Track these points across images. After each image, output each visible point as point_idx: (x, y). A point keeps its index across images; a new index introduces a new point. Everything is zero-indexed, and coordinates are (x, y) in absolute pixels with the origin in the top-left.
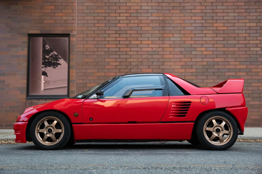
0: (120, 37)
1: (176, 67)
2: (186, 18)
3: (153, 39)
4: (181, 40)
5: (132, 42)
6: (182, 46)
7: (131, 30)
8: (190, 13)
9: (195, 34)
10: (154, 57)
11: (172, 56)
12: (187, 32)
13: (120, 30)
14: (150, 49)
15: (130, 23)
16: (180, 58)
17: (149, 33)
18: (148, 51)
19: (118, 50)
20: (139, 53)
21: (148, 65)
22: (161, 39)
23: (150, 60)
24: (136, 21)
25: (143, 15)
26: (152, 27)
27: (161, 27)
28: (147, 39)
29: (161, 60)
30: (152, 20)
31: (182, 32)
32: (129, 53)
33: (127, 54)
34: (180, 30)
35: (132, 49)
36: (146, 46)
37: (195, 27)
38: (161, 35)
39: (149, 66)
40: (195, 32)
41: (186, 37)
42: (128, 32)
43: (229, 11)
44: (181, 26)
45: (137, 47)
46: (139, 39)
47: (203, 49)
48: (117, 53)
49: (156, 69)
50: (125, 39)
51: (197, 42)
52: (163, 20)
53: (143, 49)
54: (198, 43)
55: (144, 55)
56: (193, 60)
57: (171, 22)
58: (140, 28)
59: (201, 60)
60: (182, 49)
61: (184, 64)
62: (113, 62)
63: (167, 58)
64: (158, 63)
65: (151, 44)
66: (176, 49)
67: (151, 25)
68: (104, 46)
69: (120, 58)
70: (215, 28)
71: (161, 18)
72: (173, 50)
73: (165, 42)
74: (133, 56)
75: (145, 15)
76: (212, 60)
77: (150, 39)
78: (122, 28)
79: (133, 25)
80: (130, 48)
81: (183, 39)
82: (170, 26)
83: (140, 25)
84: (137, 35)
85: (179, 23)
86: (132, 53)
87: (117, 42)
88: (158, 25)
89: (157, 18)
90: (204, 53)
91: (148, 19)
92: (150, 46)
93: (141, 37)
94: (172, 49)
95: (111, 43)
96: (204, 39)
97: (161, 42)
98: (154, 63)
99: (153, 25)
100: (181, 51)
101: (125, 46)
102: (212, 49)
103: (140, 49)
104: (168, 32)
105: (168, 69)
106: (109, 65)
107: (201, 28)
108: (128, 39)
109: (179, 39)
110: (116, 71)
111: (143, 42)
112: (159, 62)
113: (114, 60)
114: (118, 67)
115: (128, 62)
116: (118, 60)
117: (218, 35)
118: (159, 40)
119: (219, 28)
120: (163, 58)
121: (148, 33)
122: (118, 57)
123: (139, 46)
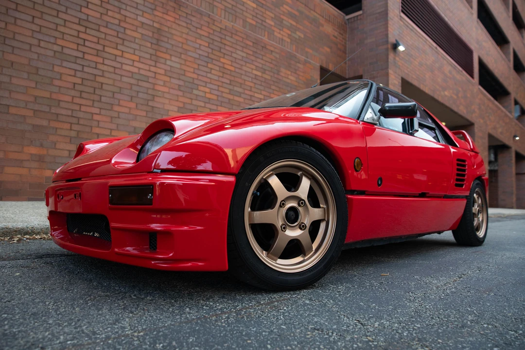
0: (85, 33)
1: (171, 108)
2: (189, 38)
3: (142, 54)
4: (180, 69)
5: (107, 49)
6: (182, 77)
7: (107, 27)
8: (195, 32)
9: (199, 65)
10: (140, 83)
11: (166, 90)
12: (190, 59)
13: (87, 20)
14: (136, 70)
15: (107, 15)
16: (178, 96)
17: (137, 43)
18: (132, 73)
19: (80, 55)
20: (117, 71)
21: (130, 95)
22: (153, 58)
23: (134, 88)
24: (117, 16)
25: (128, 8)
26: (142, 34)
27: (155, 38)
28: (132, 51)
29: (150, 92)
30: (143, 23)
31: (183, 56)
32: (100, 66)
33: (96, 68)
34: (181, 53)
35: (106, 62)
36: (130, 63)
37: (200, 55)
38: (153, 52)
39: (132, 97)
40: (199, 62)
41: (188, 66)
42: (102, 29)
43: (238, 47)
44: (182, 48)
45: (115, 61)
46: (120, 47)
47: (207, 90)
48: (79, 61)
49: (142, 105)
50: (95, 40)
51: (200, 78)
52: (159, 29)
53: (125, 67)
54: (202, 79)
55: (124, 78)
56: (194, 102)
57: (169, 36)
58: (122, 30)
59: (202, 104)
60: (181, 83)
61: (181, 105)
62: (70, 75)
63: (159, 91)
64: (145, 96)
65: (137, 61)
66: (173, 81)
67: (140, 30)
68: (52, 40)
69: (82, 71)
70: (221, 65)
71: (155, 25)
72: (169, 80)
73: (158, 65)
74: (106, 75)
75: (133, 10)
76: (214, 107)
77: (137, 52)
78: (90, 19)
79: (112, 21)
80: (104, 58)
81: (184, 67)
82: (168, 43)
83: (123, 24)
84: (116, 39)
85: (179, 42)
86: (105, 68)
87: (81, 42)
88: (150, 34)
89: (150, 23)
90: (208, 95)
91: (136, 20)
92: (136, 64)
93: (123, 44)
94: (167, 79)
95: (68, 39)
96: (209, 75)
97: (153, 63)
98: (140, 95)
99: (144, 32)
100: (179, 85)
101: (94, 52)
102: (216, 92)
103: (119, 66)
104: (165, 50)
105: (159, 108)
106: (61, 79)
107: (206, 59)
108: (101, 42)
109: (178, 66)
110: (73, 93)
111: (126, 55)
112: (147, 93)
113: (72, 73)
114: (77, 87)
115: (97, 82)
116: (79, 74)
117: (225, 76)
118: (151, 59)
119: (226, 66)
120: (153, 89)
121: (134, 42)
122: (80, 68)
123: (119, 59)
